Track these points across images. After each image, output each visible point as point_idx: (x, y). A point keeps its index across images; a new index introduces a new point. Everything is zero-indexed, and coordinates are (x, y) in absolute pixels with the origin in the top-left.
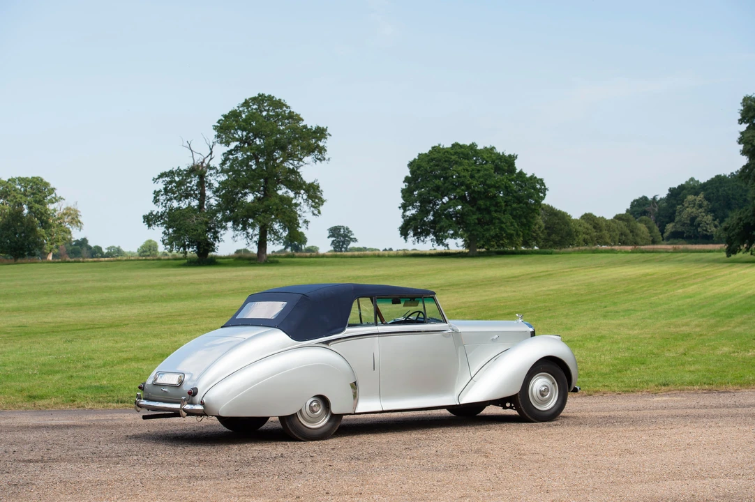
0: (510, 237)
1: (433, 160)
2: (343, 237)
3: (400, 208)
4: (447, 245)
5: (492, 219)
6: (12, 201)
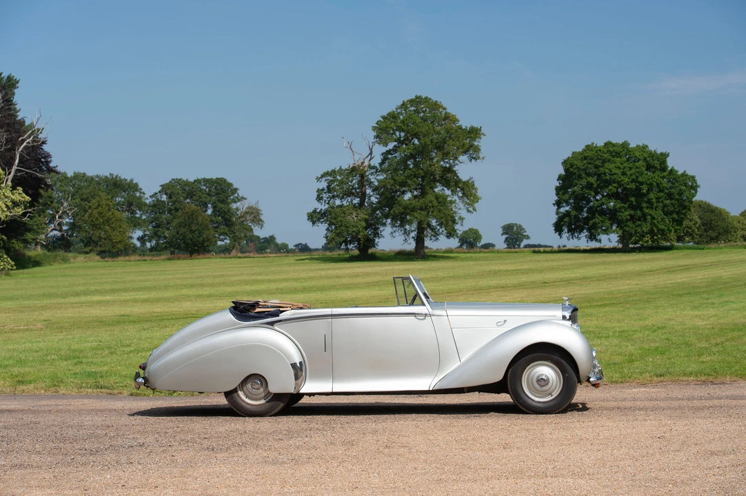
0: (662, 232)
1: (585, 158)
2: (516, 234)
3: (554, 204)
4: (600, 241)
5: (644, 215)
6: (197, 200)
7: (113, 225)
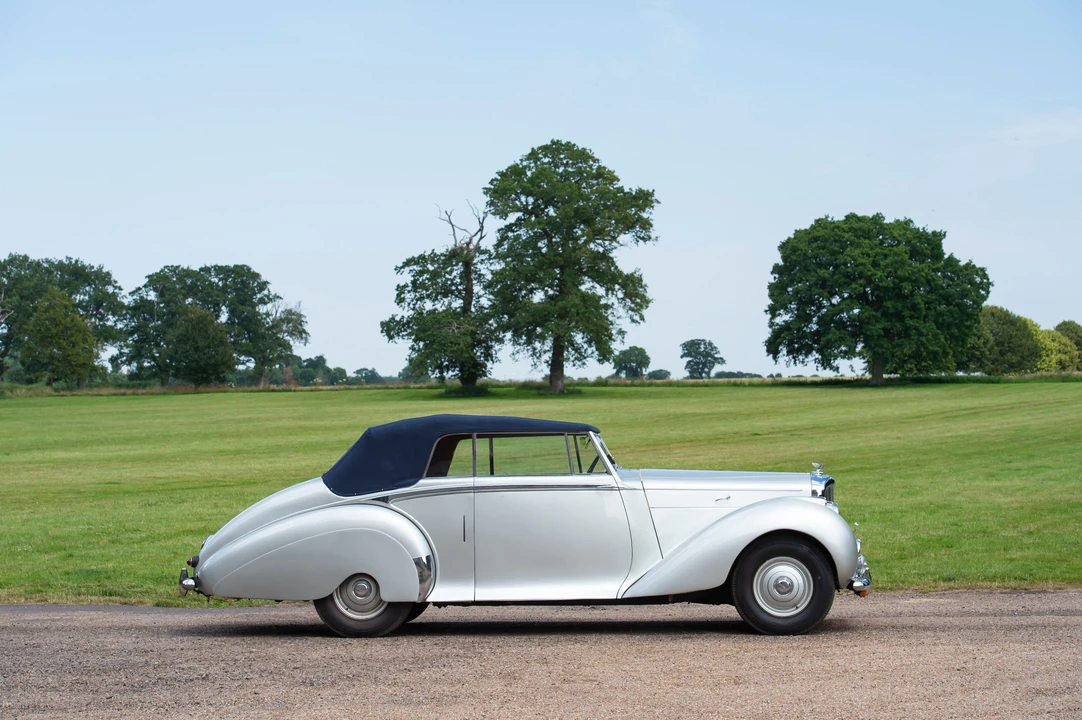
0: (934, 356)
1: (816, 239)
2: (704, 356)
3: (766, 311)
4: (837, 369)
5: (907, 329)
6: (204, 300)
7: (73, 339)
